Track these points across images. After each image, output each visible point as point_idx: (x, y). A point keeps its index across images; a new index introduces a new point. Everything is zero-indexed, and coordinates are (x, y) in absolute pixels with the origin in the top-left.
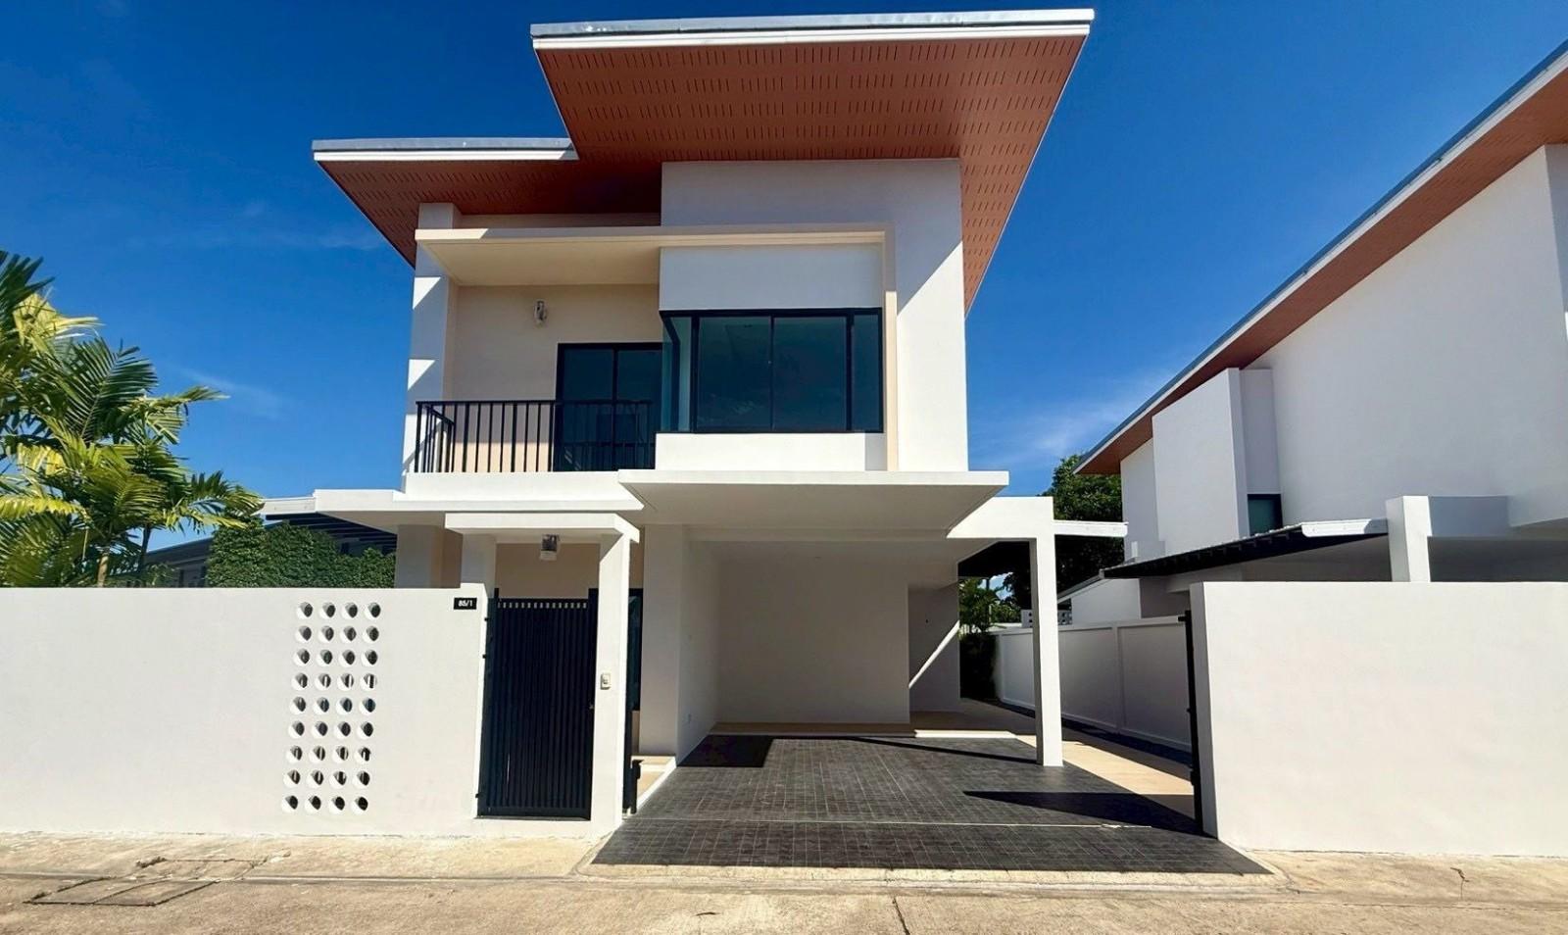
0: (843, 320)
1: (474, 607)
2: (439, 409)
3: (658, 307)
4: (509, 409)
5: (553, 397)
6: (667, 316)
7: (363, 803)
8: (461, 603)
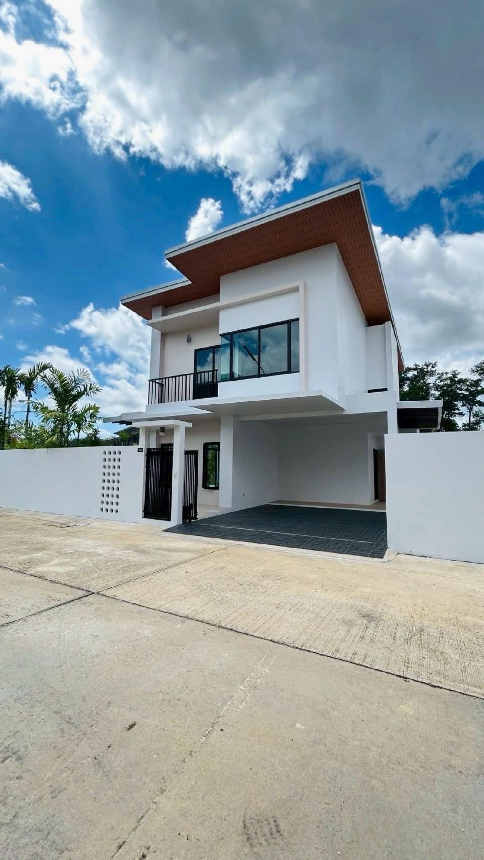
0: (286, 326)
1: (142, 451)
2: (157, 381)
3: (219, 332)
4: (174, 378)
5: (193, 372)
6: (223, 335)
7: (117, 511)
8: (139, 450)
